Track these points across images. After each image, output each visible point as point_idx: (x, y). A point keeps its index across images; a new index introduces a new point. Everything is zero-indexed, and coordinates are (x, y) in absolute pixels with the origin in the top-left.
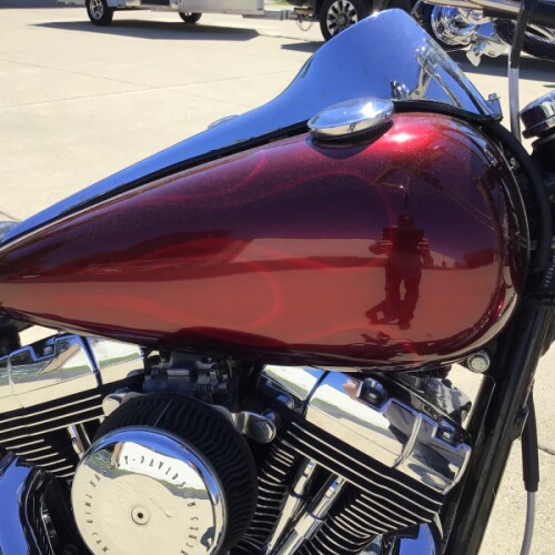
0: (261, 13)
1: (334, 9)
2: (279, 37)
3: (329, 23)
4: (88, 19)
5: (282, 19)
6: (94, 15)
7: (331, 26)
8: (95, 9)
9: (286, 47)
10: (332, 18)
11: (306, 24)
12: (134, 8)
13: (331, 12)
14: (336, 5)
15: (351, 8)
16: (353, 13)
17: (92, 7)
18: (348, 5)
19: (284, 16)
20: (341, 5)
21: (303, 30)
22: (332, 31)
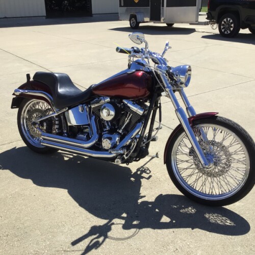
0: (197, 23)
1: (224, 21)
2: (203, 32)
3: (222, 27)
4: (130, 26)
6: (132, 25)
7: (223, 29)
9: (204, 37)
10: (223, 25)
12: (147, 22)
13: (223, 23)
14: (225, 20)
15: (231, 21)
16: (232, 23)
17: (132, 22)
19: (206, 24)
20: (227, 20)
21: (213, 29)
22: (223, 30)
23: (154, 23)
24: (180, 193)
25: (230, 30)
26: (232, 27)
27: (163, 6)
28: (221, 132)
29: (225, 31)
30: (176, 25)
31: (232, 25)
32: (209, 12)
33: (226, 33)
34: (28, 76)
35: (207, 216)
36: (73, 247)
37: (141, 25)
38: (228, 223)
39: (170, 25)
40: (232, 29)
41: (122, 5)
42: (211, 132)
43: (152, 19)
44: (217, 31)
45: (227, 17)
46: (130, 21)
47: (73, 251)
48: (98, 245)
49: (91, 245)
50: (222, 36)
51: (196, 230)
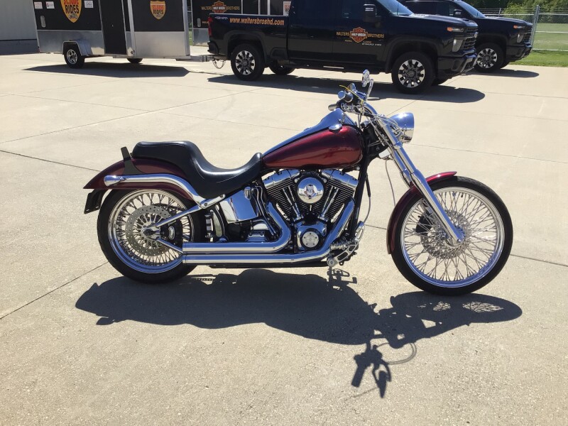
0: (189, 58)
1: (240, 56)
2: (204, 73)
3: (237, 65)
4: (65, 63)
5: (203, 61)
6: (70, 61)
7: (239, 67)
8: (71, 57)
9: (211, 80)
10: (238, 61)
11: (220, 63)
12: (100, 56)
13: (238, 58)
14: (241, 53)
15: (250, 55)
16: (252, 59)
17: (68, 56)
18: (248, 54)
19: (203, 59)
20: (244, 54)
21: (218, 68)
22: (239, 70)
23: (115, 57)
24: (418, 290)
25: (250, 69)
26: (253, 65)
27: (128, 29)
28: (462, 196)
29: (242, 71)
30: (145, 62)
31: (253, 62)
32: (211, 42)
33: (244, 73)
34: (124, 150)
35: (466, 306)
36: (359, 389)
37: (87, 60)
38: (494, 308)
39: (135, 61)
40: (253, 67)
41: (44, 26)
42: (448, 199)
43: (109, 51)
44: (230, 72)
45: (243, 50)
46: (65, 53)
47: (365, 393)
48: (387, 376)
49: (378, 378)
50: (238, 78)
51: (472, 325)
